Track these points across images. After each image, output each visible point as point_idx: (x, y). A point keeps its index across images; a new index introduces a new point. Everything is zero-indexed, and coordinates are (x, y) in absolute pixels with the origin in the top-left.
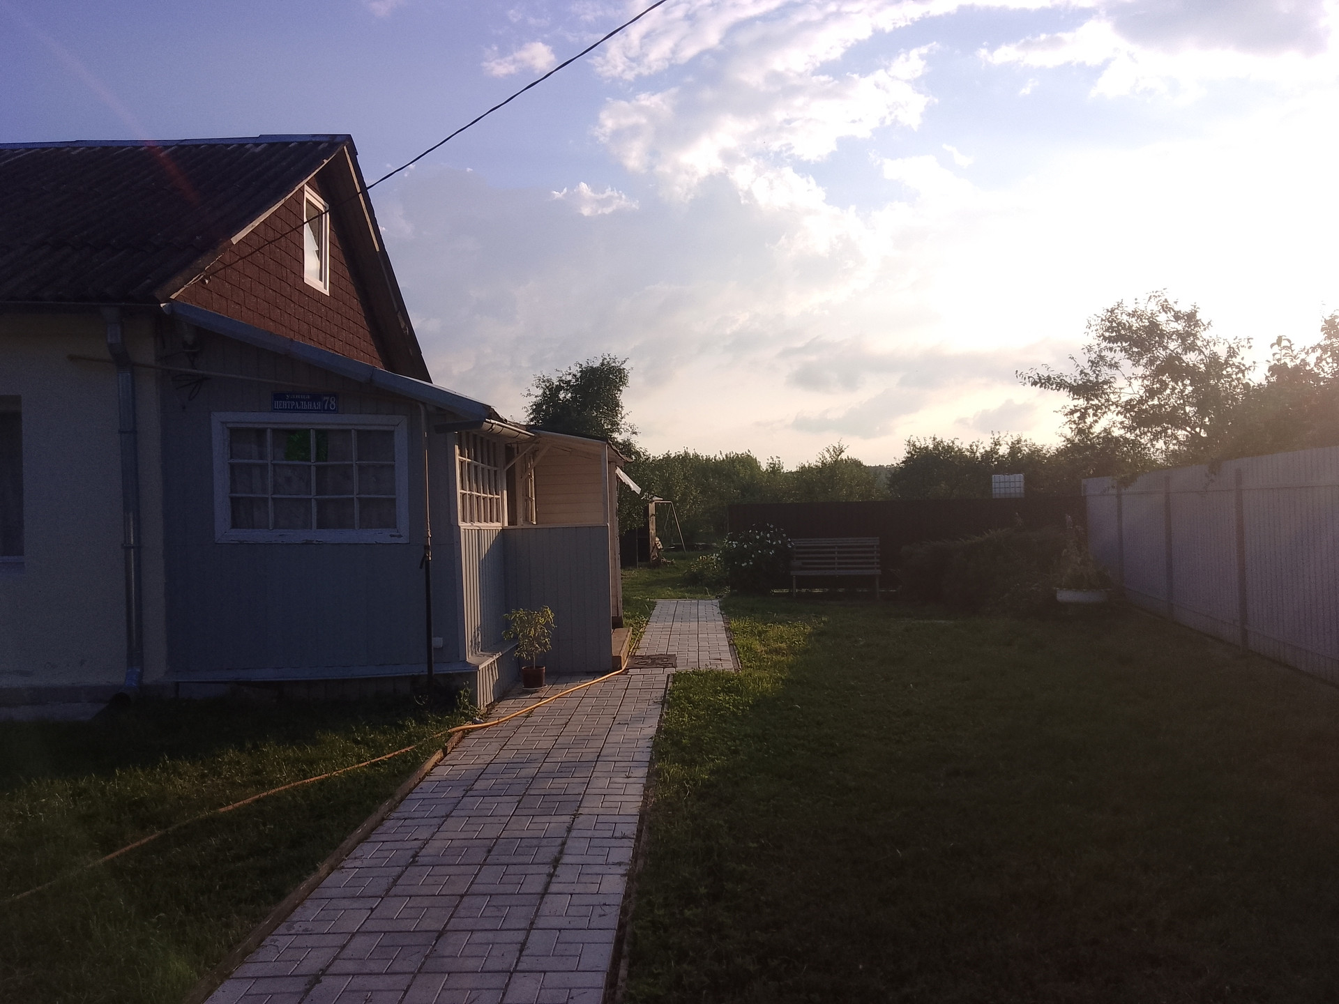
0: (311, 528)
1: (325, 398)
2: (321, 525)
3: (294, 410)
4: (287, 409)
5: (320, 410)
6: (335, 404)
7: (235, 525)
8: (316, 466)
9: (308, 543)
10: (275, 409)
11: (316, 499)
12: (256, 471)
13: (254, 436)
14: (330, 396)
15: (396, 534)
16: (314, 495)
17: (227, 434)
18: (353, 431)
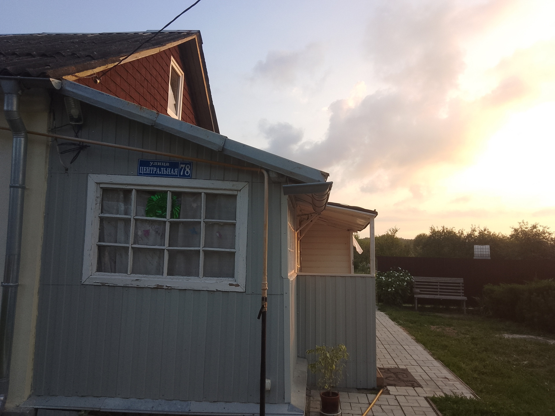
0: (162, 275)
1: (182, 166)
2: (171, 273)
3: (155, 175)
4: (150, 174)
5: (177, 176)
6: (189, 171)
7: (100, 269)
8: (170, 222)
9: (159, 288)
10: (140, 174)
11: (168, 250)
12: (121, 226)
13: (122, 196)
14: (186, 164)
15: (235, 283)
16: (166, 247)
17: (100, 193)
18: (203, 194)
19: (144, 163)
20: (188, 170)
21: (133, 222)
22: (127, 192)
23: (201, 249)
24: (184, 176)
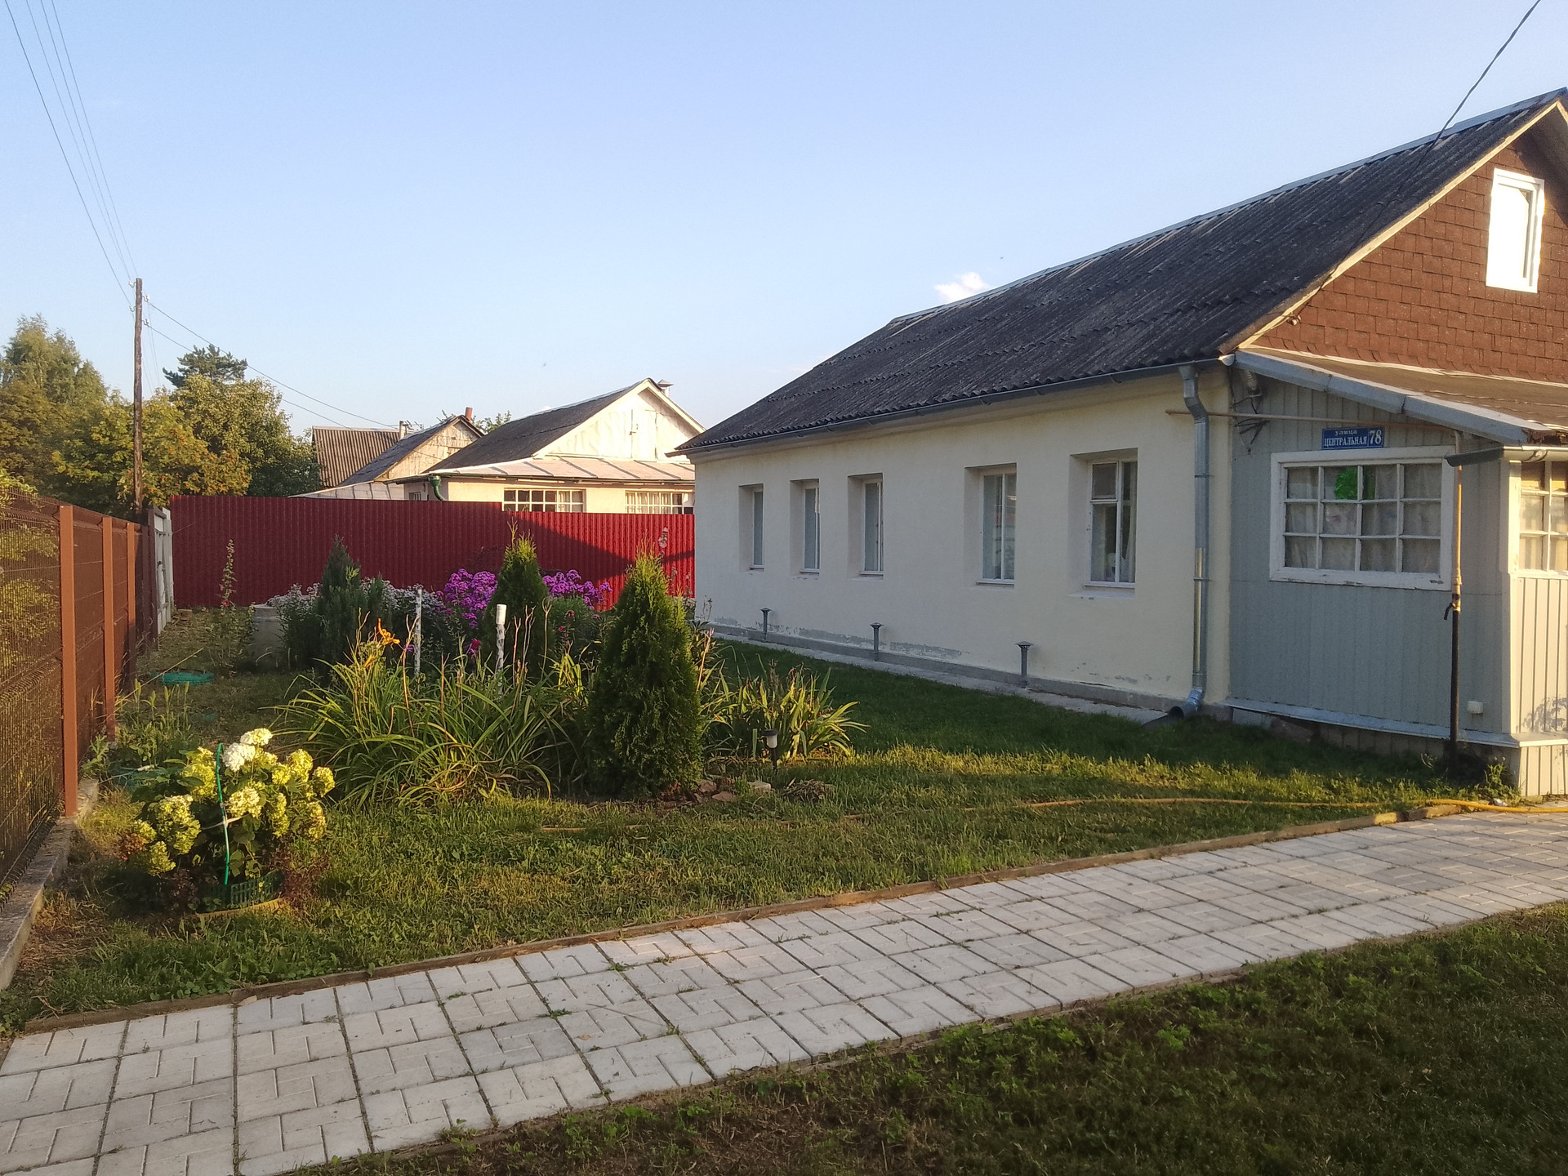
0: (1354, 569)
1: (1372, 433)
2: (1365, 566)
3: (1342, 447)
4: (1336, 446)
5: (1366, 445)
6: (1380, 438)
7: (1287, 563)
8: (1362, 504)
10: (1325, 447)
11: (1360, 539)
12: (1309, 510)
13: (1309, 477)
14: (1376, 429)
15: (1438, 580)
16: (1358, 535)
17: (1284, 473)
18: (1398, 466)
19: (1328, 433)
20: (1378, 436)
21: (1320, 507)
22: (1314, 471)
23: (1397, 536)
24: (1374, 445)
